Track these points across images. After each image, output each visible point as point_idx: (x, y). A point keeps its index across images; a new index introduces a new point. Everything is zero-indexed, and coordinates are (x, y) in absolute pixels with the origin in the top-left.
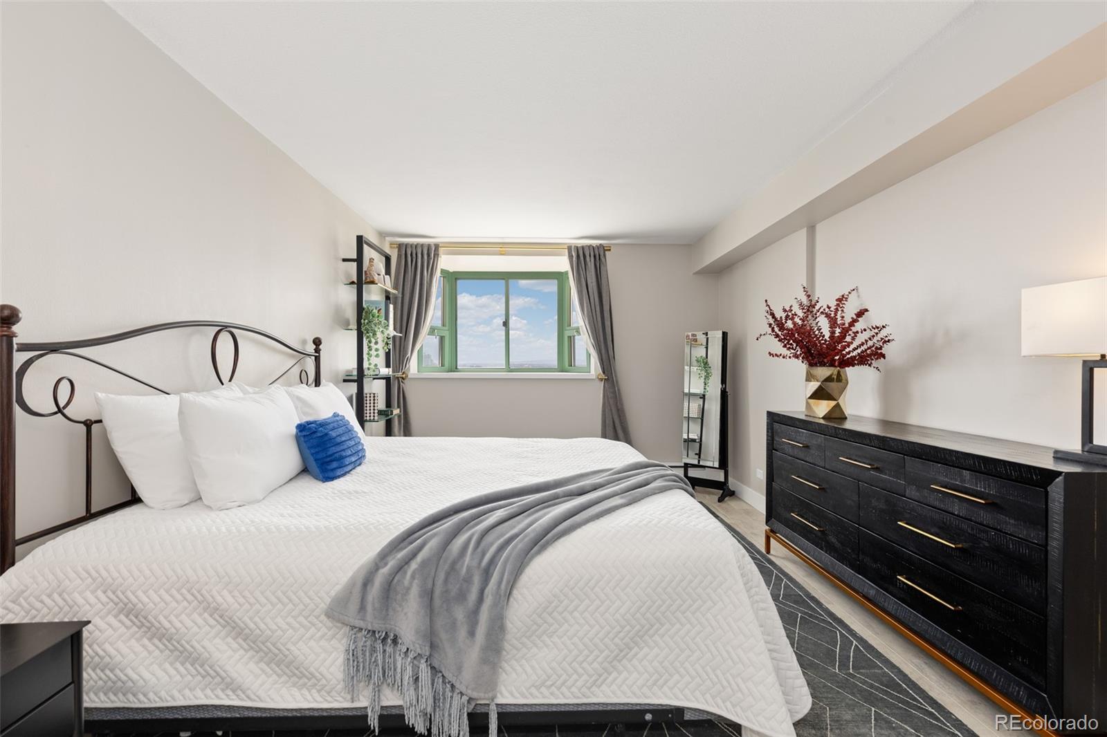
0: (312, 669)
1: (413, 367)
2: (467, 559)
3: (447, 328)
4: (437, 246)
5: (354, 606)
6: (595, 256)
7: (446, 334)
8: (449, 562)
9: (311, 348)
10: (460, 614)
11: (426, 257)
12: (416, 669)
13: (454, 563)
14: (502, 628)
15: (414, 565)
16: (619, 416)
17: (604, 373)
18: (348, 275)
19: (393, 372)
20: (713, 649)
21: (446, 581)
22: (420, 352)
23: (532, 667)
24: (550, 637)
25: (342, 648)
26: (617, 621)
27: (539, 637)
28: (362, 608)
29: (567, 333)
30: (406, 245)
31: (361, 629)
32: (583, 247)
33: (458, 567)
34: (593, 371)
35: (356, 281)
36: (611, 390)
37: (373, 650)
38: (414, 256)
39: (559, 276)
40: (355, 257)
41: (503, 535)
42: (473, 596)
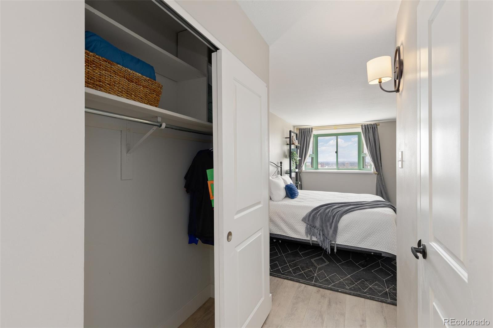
0: (299, 231)
1: (303, 169)
2: (330, 214)
3: (314, 154)
4: (312, 129)
5: (307, 219)
6: (373, 128)
7: (314, 156)
8: (326, 214)
9: (279, 165)
10: (328, 224)
11: (308, 132)
12: (320, 232)
13: (327, 214)
14: (337, 227)
15: (318, 214)
16: (384, 188)
17: (377, 171)
18: (287, 142)
19: (299, 170)
20: (388, 239)
21: (325, 217)
22: (305, 164)
23: (344, 238)
24: (348, 232)
25: (305, 227)
26: (364, 230)
27: (346, 231)
28: (309, 220)
29: (362, 155)
30: (302, 129)
31: (308, 224)
32: (367, 125)
33: (328, 215)
34: (372, 171)
35: (289, 144)
36: (380, 178)
37: (311, 228)
38: (304, 132)
39: (358, 134)
40: (289, 137)
41: (337, 210)
42: (331, 221)
